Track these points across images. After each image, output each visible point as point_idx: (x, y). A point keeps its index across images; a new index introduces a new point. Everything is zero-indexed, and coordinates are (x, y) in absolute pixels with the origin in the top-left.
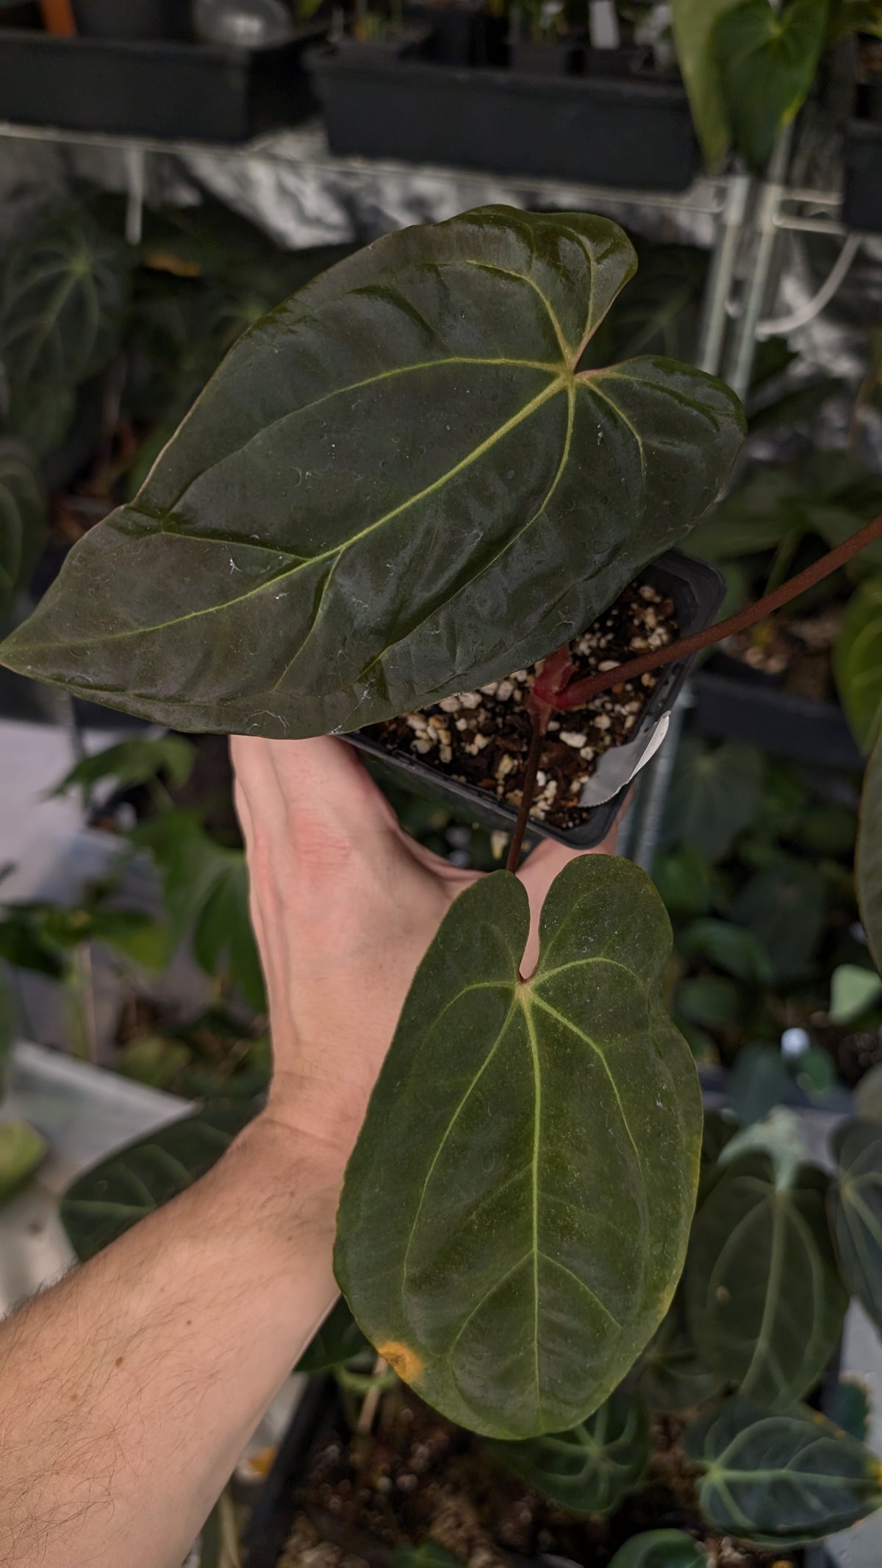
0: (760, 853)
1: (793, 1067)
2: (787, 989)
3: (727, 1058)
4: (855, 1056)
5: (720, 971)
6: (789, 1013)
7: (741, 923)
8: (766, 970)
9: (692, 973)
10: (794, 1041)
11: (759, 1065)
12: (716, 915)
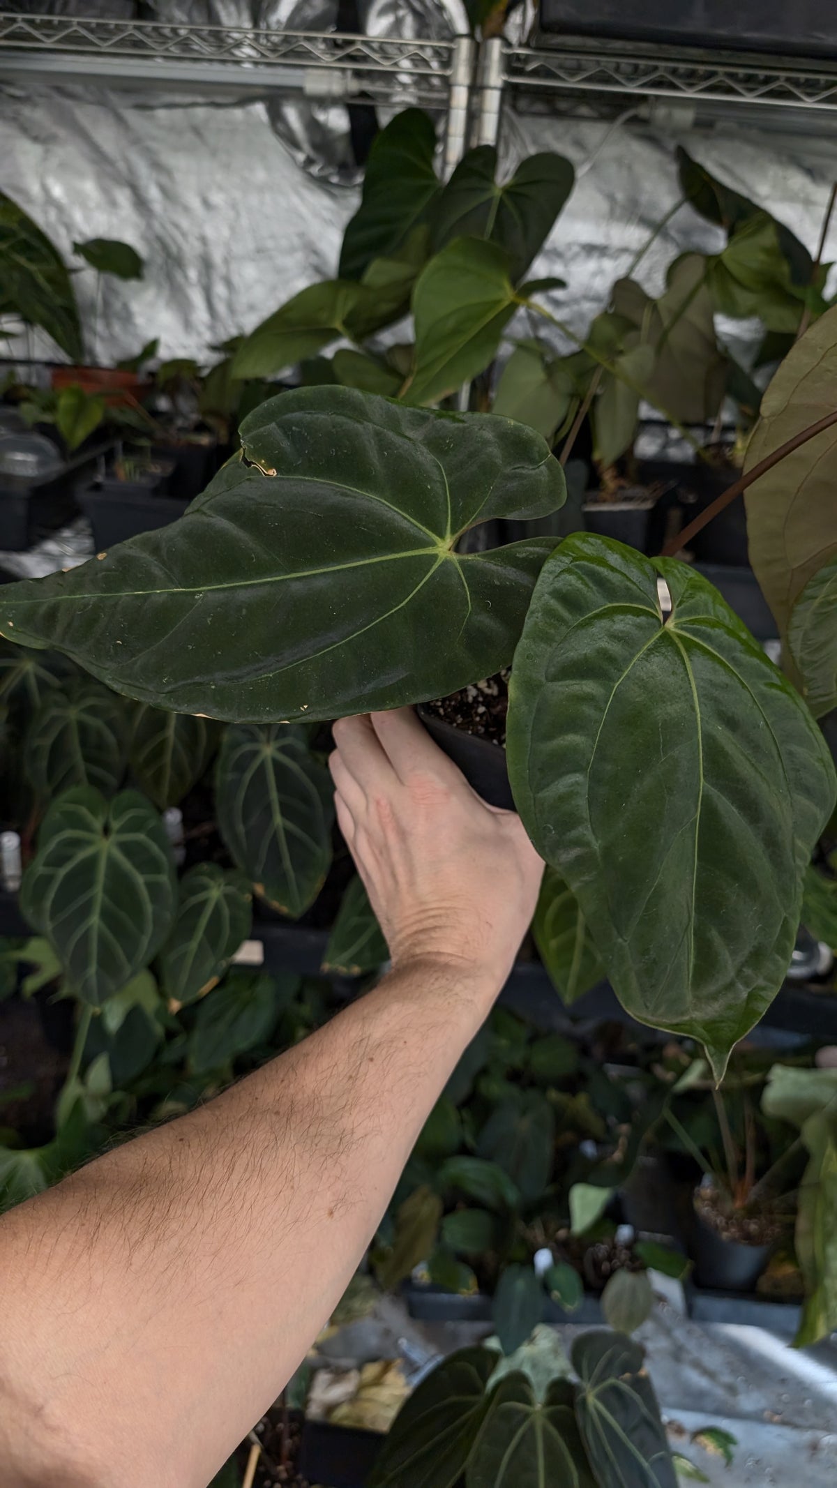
0: (495, 1088)
1: (545, 1285)
2: (530, 1212)
3: (488, 1285)
4: (596, 1264)
5: (474, 1204)
6: (538, 1233)
7: (488, 1158)
8: (512, 1196)
9: (448, 1209)
10: (543, 1259)
11: (516, 1286)
12: (464, 1151)
